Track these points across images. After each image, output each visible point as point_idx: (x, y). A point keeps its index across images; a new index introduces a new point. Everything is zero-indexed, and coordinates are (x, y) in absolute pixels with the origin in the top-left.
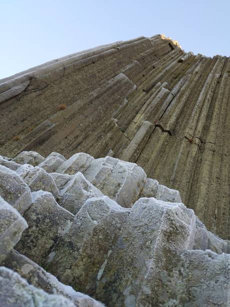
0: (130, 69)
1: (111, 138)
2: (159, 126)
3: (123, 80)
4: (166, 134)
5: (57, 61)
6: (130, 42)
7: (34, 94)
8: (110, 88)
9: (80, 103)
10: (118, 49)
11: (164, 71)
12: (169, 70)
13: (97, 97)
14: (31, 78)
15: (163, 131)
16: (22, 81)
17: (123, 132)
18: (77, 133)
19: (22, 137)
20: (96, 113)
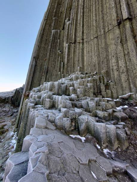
0: (54, 24)
1: (61, 58)
2: (71, 43)
3: (54, 33)
4: (73, 44)
5: (35, 44)
6: (48, 10)
7: (38, 61)
8: (52, 40)
9: (48, 54)
10: (46, 19)
11: (65, 10)
12: (67, 8)
13: (51, 48)
14: (34, 57)
15: (73, 43)
16: (33, 60)
17: (63, 53)
18: (53, 63)
19: (43, 74)
20: (54, 53)
